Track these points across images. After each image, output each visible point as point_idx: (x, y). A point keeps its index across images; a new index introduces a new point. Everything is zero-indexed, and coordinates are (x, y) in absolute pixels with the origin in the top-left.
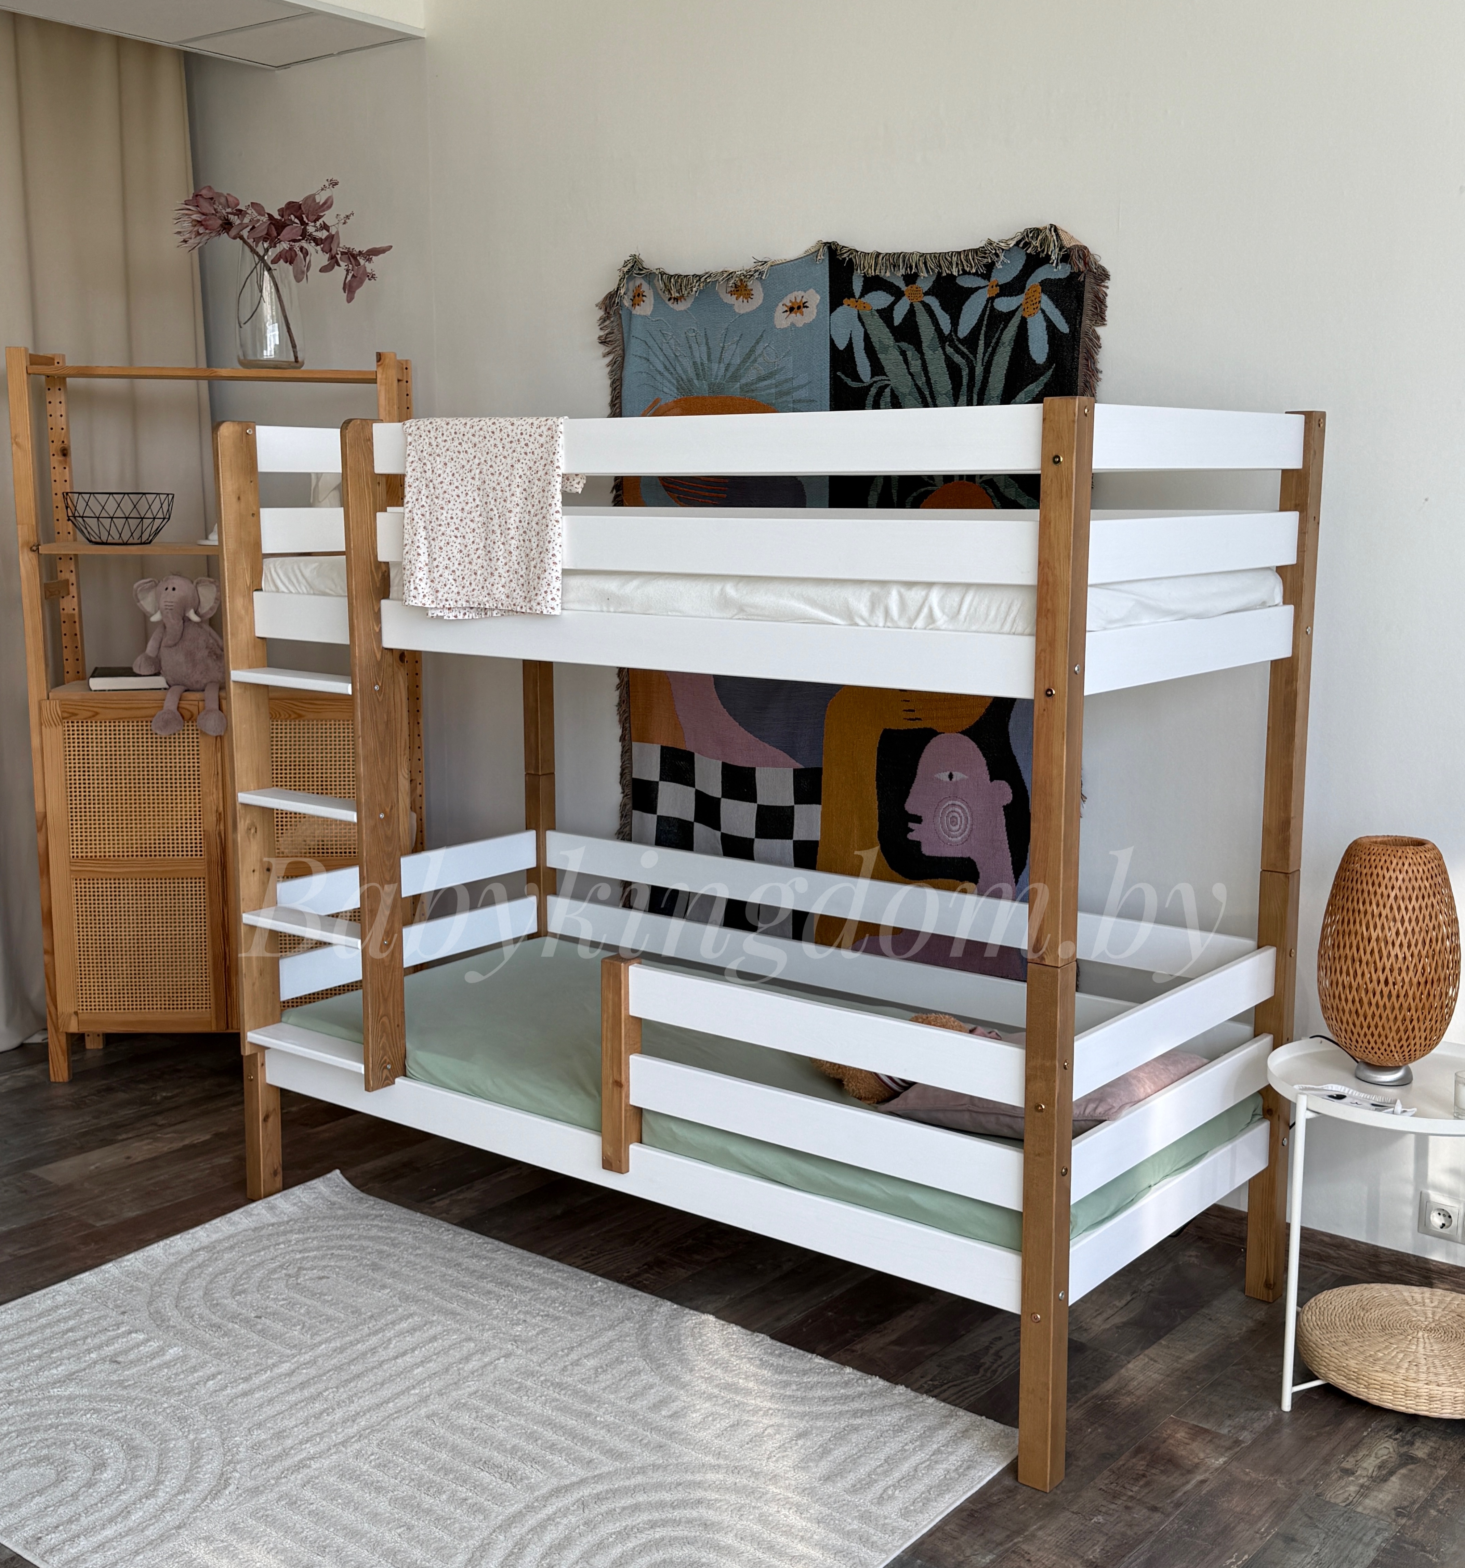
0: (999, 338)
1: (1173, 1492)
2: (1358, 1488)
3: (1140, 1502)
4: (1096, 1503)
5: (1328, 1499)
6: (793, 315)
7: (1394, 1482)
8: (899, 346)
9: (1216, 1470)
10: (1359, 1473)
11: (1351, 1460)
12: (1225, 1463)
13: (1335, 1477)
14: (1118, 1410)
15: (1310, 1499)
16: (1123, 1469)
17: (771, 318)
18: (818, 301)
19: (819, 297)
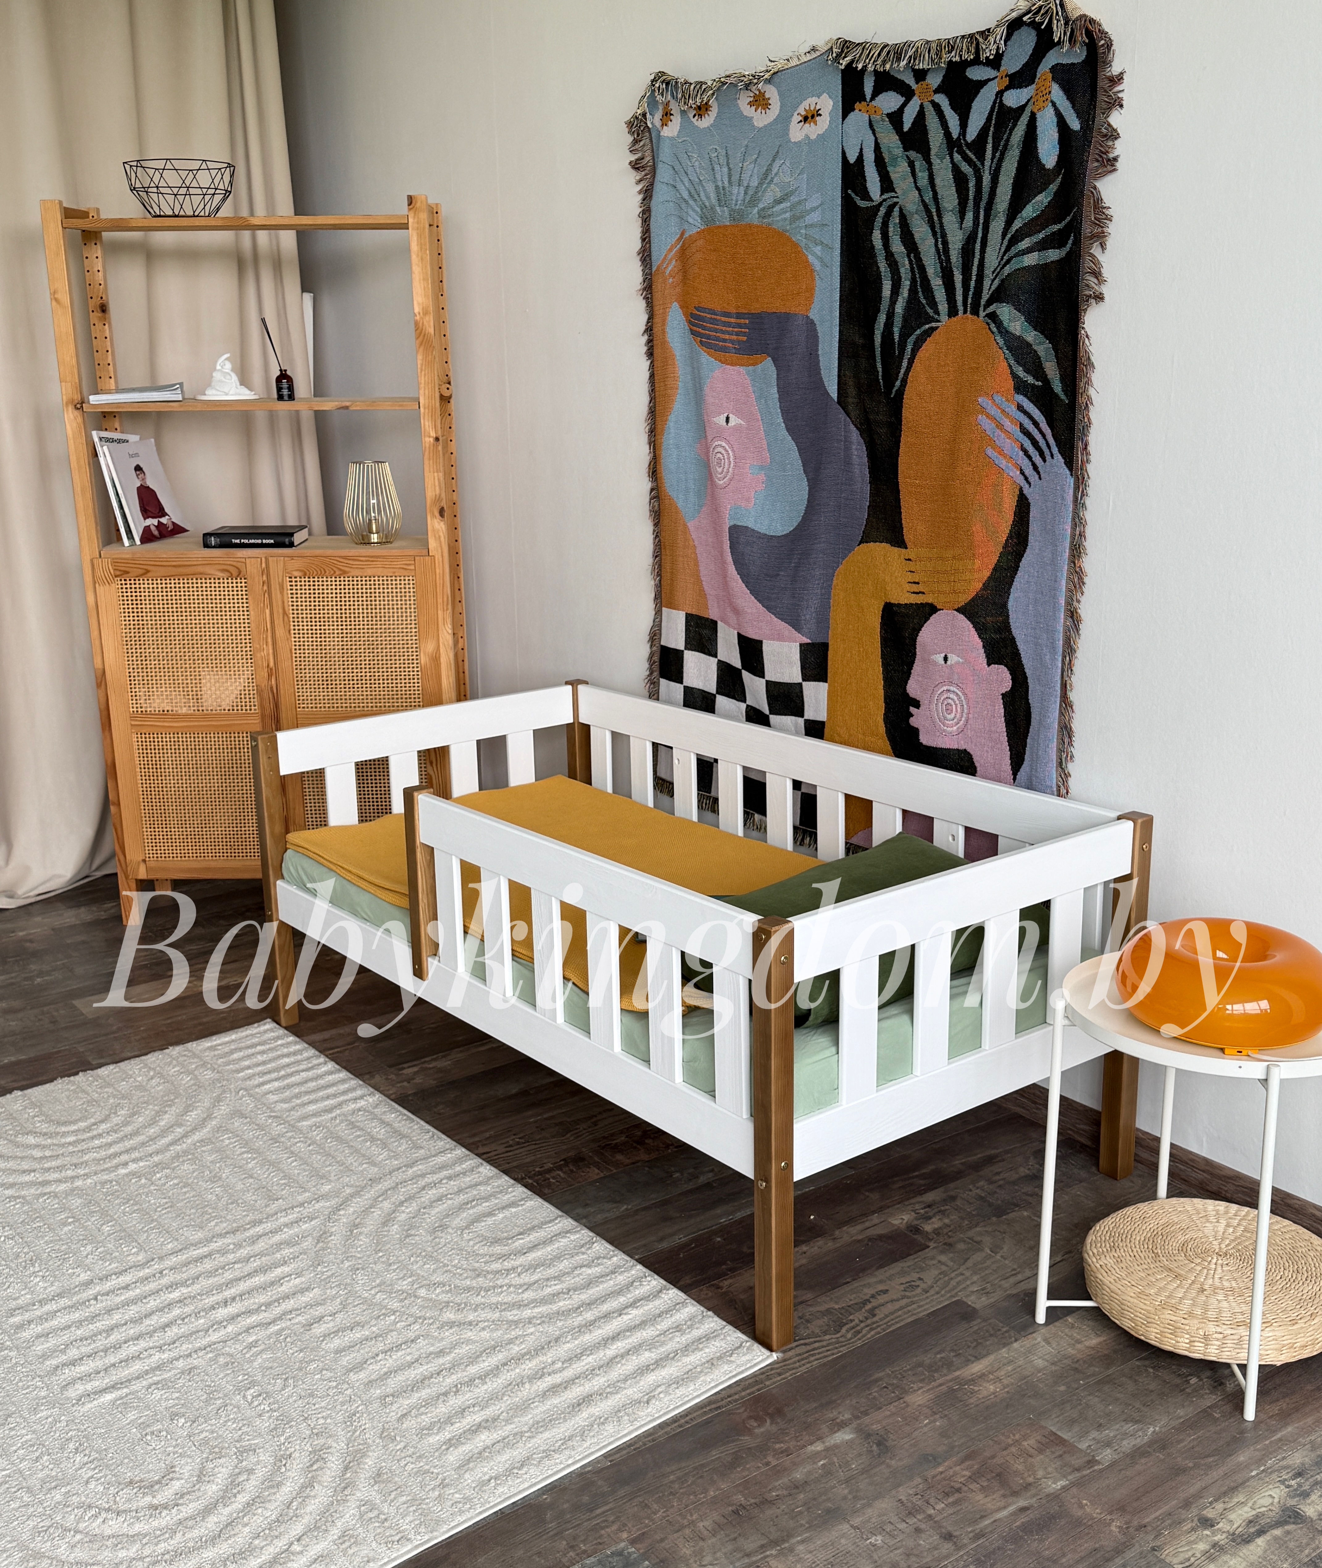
0: (1008, 140)
1: (982, 1517)
2: (1208, 1547)
3: (937, 1526)
4: (885, 1518)
5: (1163, 1557)
6: (807, 125)
7: (1259, 1546)
8: (907, 156)
9: (1048, 1495)
10: (1220, 1525)
11: (1220, 1506)
12: (1063, 1487)
13: (1187, 1526)
14: (972, 1401)
15: (1141, 1553)
16: (938, 1478)
17: (786, 130)
18: (831, 108)
19: (832, 103)
